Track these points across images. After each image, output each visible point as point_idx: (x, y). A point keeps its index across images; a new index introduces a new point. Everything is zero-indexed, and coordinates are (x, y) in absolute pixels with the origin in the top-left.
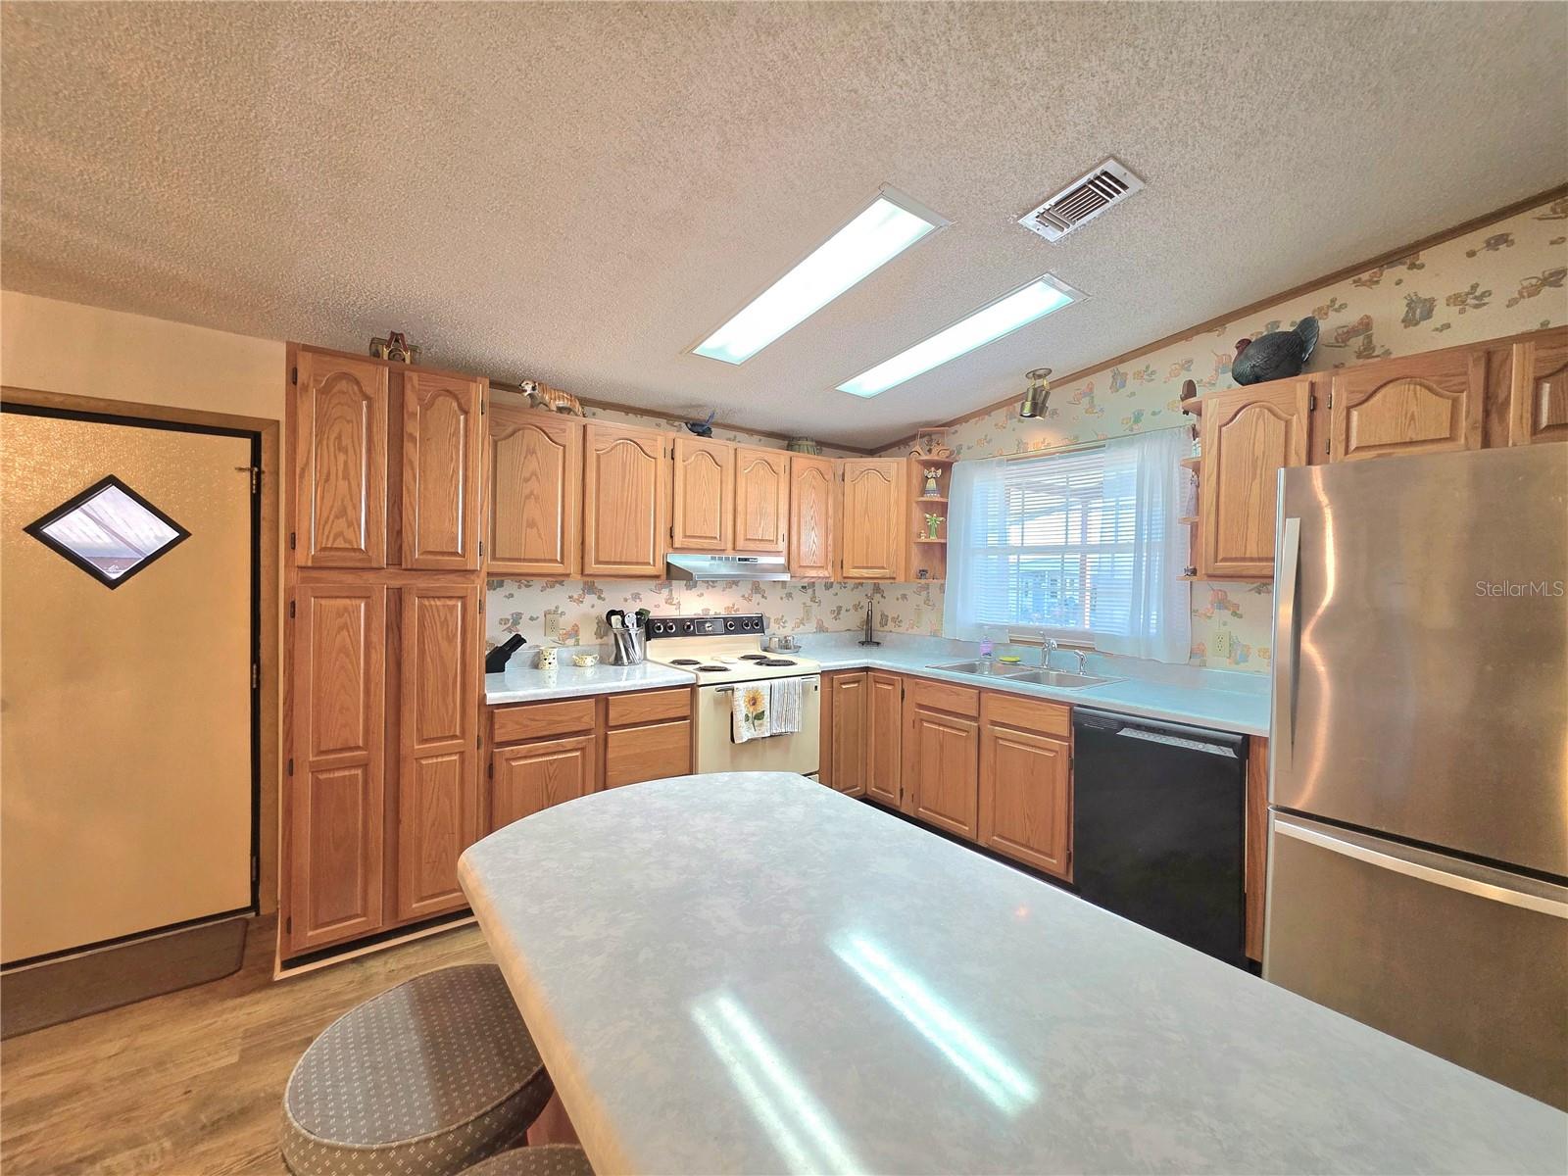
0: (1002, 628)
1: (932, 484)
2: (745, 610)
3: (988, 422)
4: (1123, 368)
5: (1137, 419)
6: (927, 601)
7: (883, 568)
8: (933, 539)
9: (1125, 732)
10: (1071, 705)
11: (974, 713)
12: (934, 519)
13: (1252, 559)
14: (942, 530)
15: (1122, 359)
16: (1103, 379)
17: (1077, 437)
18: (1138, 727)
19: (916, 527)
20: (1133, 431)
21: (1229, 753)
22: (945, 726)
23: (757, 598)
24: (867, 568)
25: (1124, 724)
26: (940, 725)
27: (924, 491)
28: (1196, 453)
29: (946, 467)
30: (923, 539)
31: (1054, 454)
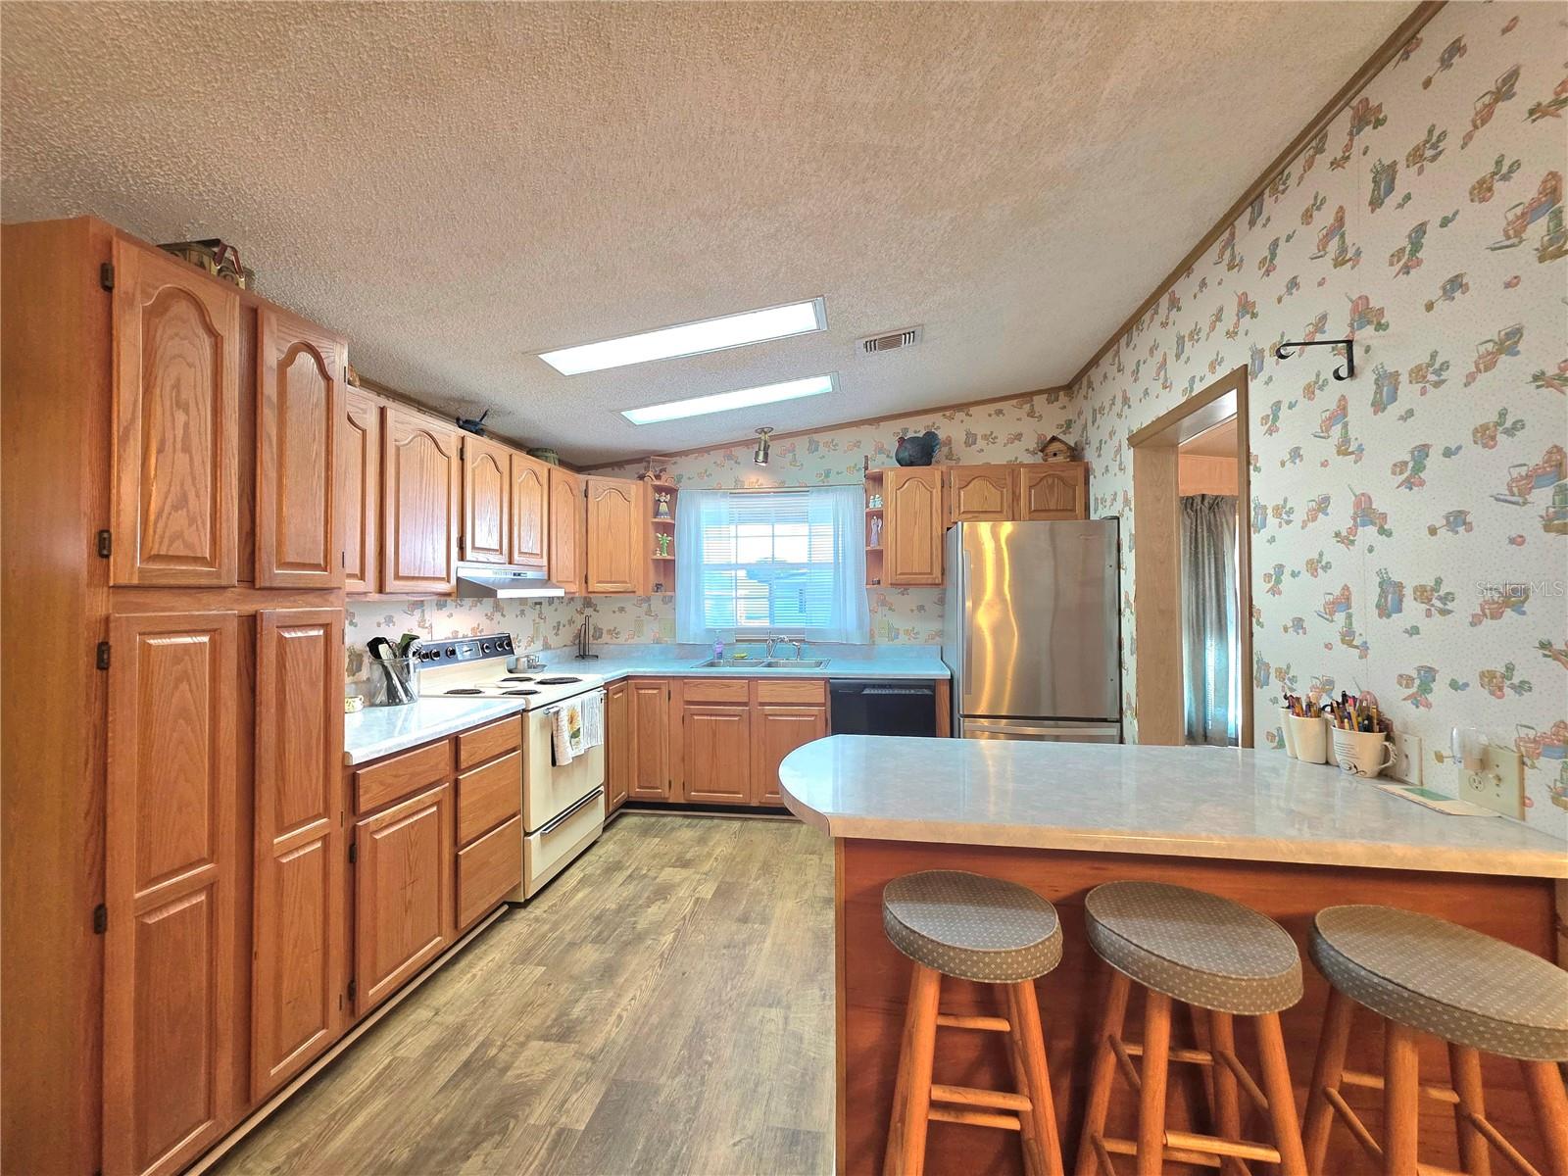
0: (729, 630)
1: (663, 507)
2: (491, 630)
3: (707, 461)
4: (816, 437)
5: (828, 473)
6: (648, 613)
7: (625, 582)
8: (665, 556)
9: (867, 691)
10: (827, 680)
11: (745, 700)
12: (666, 539)
13: (916, 574)
14: (671, 548)
15: (817, 431)
16: (802, 444)
17: (784, 482)
18: (874, 686)
19: (652, 545)
20: (825, 484)
21: (927, 692)
22: (716, 715)
23: (498, 616)
24: (611, 582)
25: (865, 686)
26: (711, 715)
27: (657, 513)
28: (876, 503)
29: (672, 491)
30: (658, 556)
31: (769, 492)
